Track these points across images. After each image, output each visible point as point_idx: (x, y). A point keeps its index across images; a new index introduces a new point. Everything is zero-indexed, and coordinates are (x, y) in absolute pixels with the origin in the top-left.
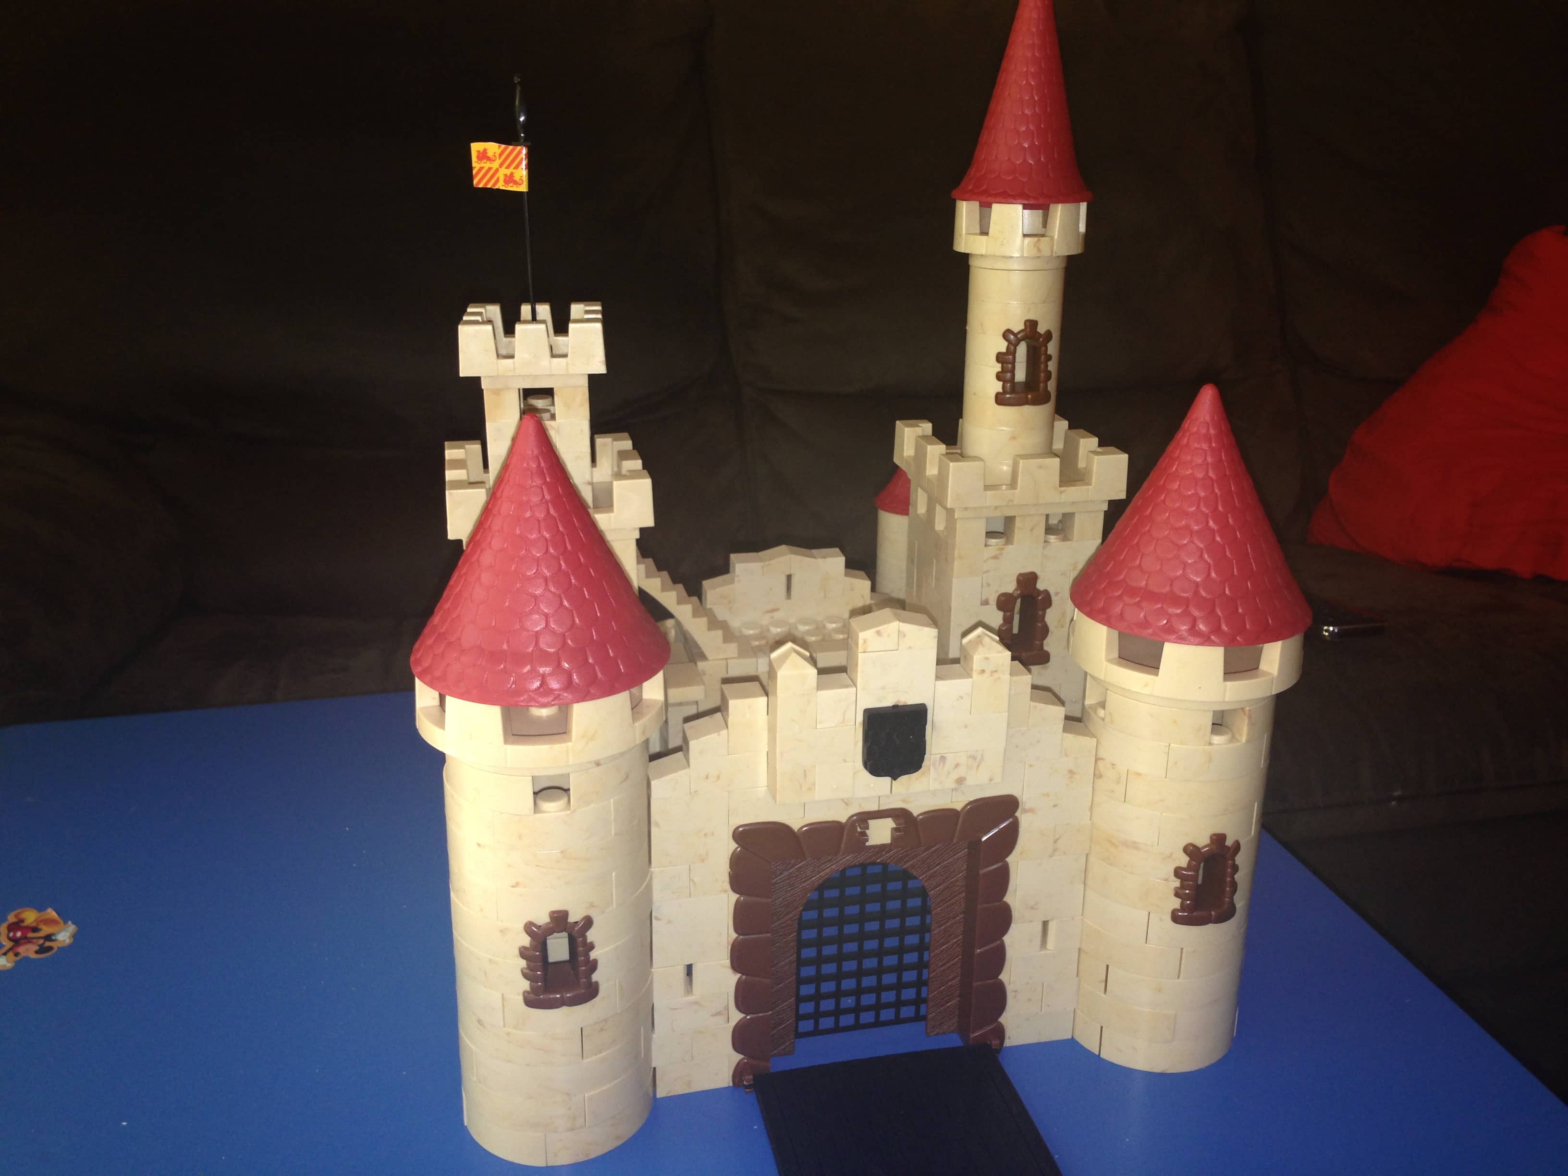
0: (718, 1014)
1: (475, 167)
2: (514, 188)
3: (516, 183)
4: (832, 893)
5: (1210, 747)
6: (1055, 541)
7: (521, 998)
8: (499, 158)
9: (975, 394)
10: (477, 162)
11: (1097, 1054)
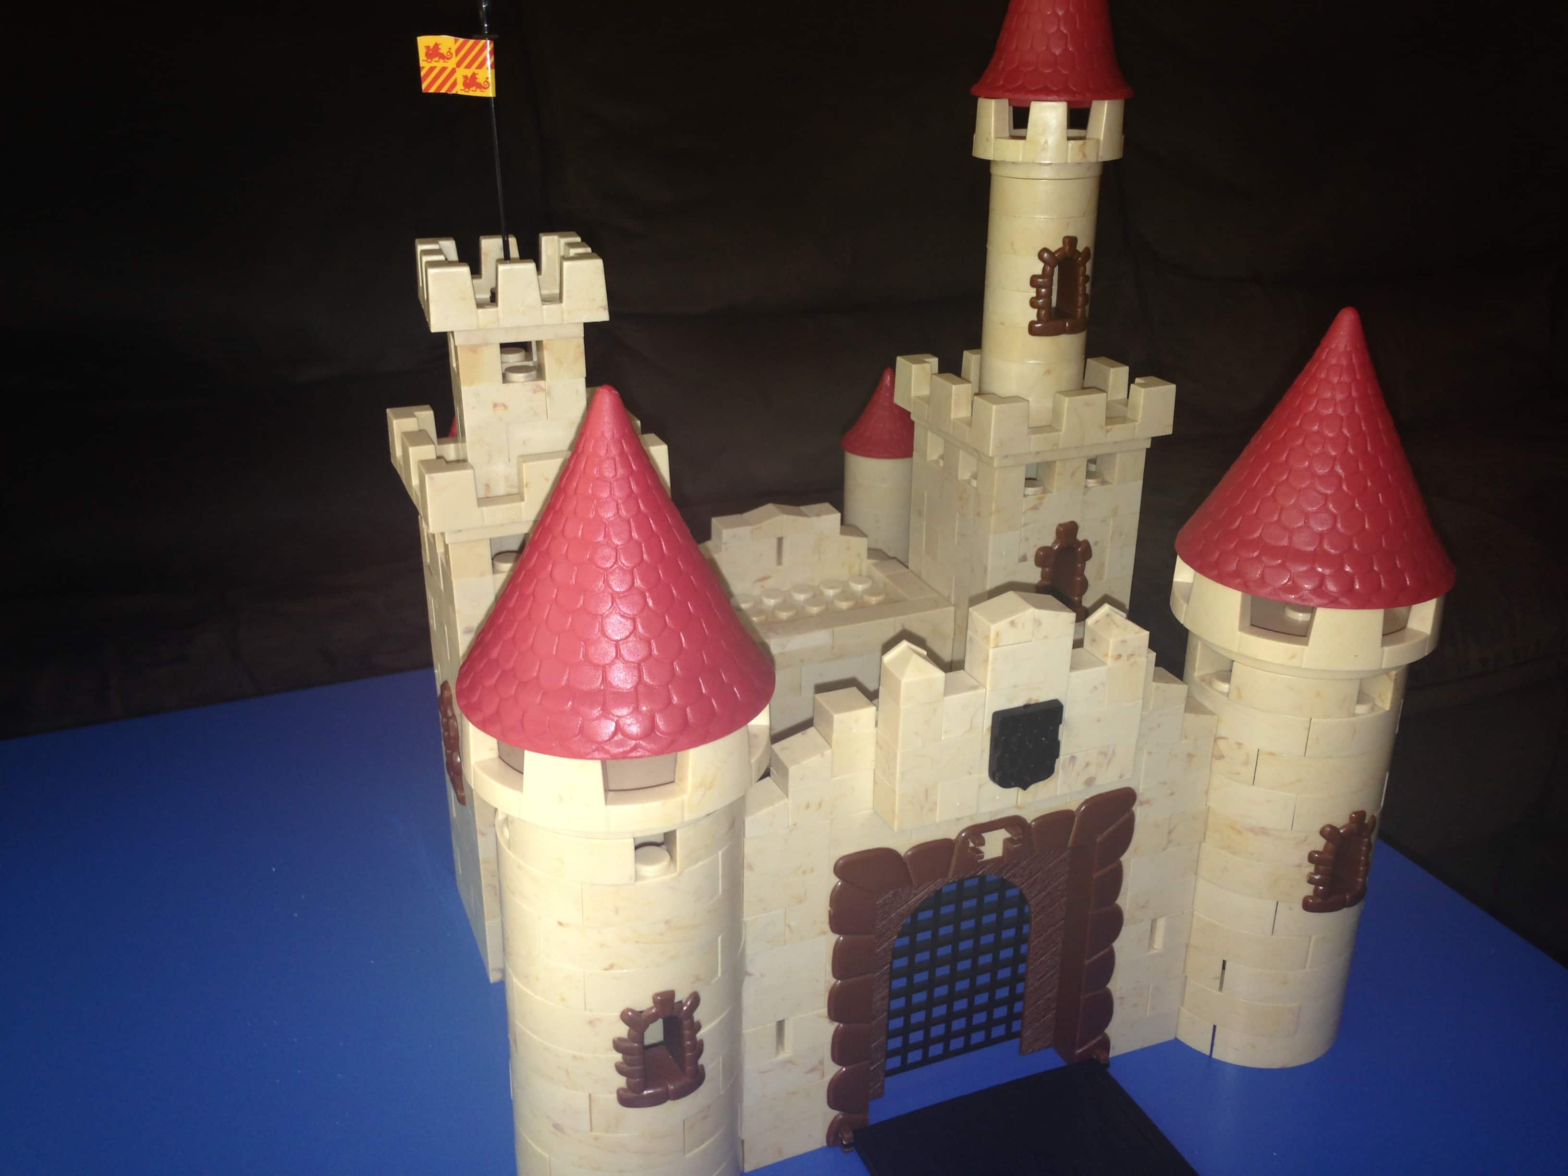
0: (813, 1070)
1: (423, 67)
2: (478, 93)
3: (479, 86)
4: (926, 915)
5: (1354, 718)
6: (1096, 485)
7: (615, 1096)
8: (457, 55)
9: (1002, 324)
10: (426, 61)
11: (1208, 1053)
